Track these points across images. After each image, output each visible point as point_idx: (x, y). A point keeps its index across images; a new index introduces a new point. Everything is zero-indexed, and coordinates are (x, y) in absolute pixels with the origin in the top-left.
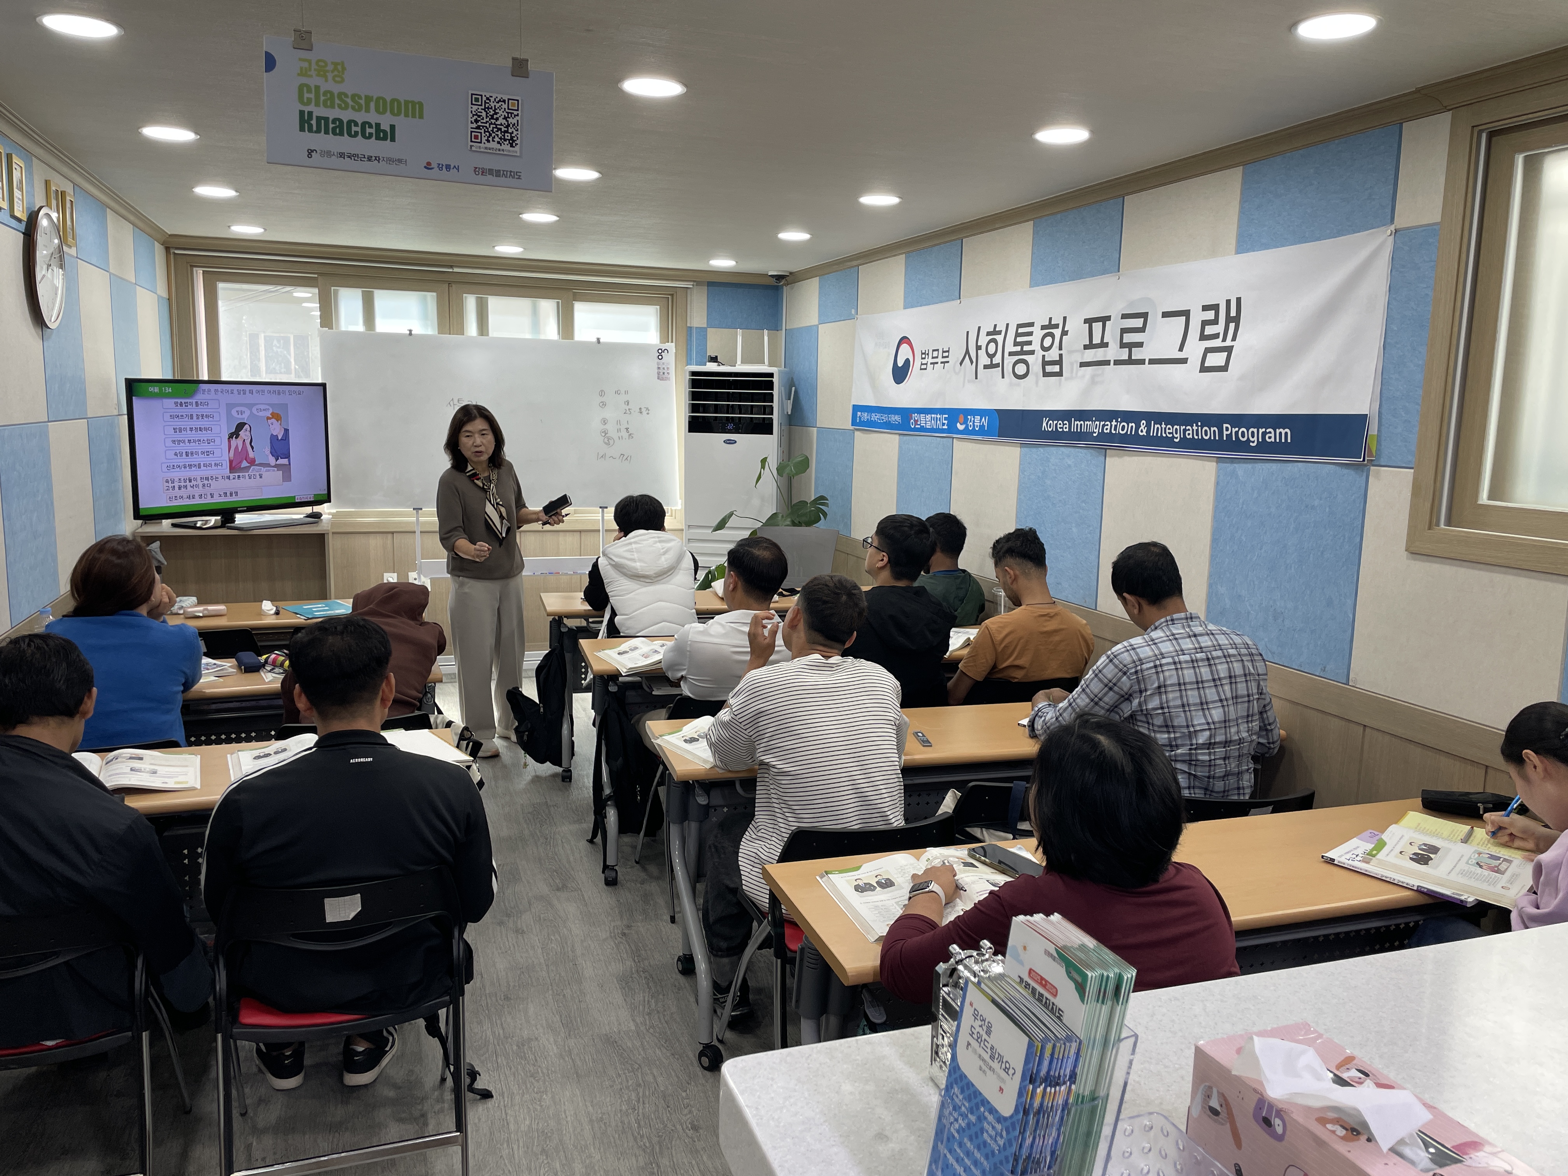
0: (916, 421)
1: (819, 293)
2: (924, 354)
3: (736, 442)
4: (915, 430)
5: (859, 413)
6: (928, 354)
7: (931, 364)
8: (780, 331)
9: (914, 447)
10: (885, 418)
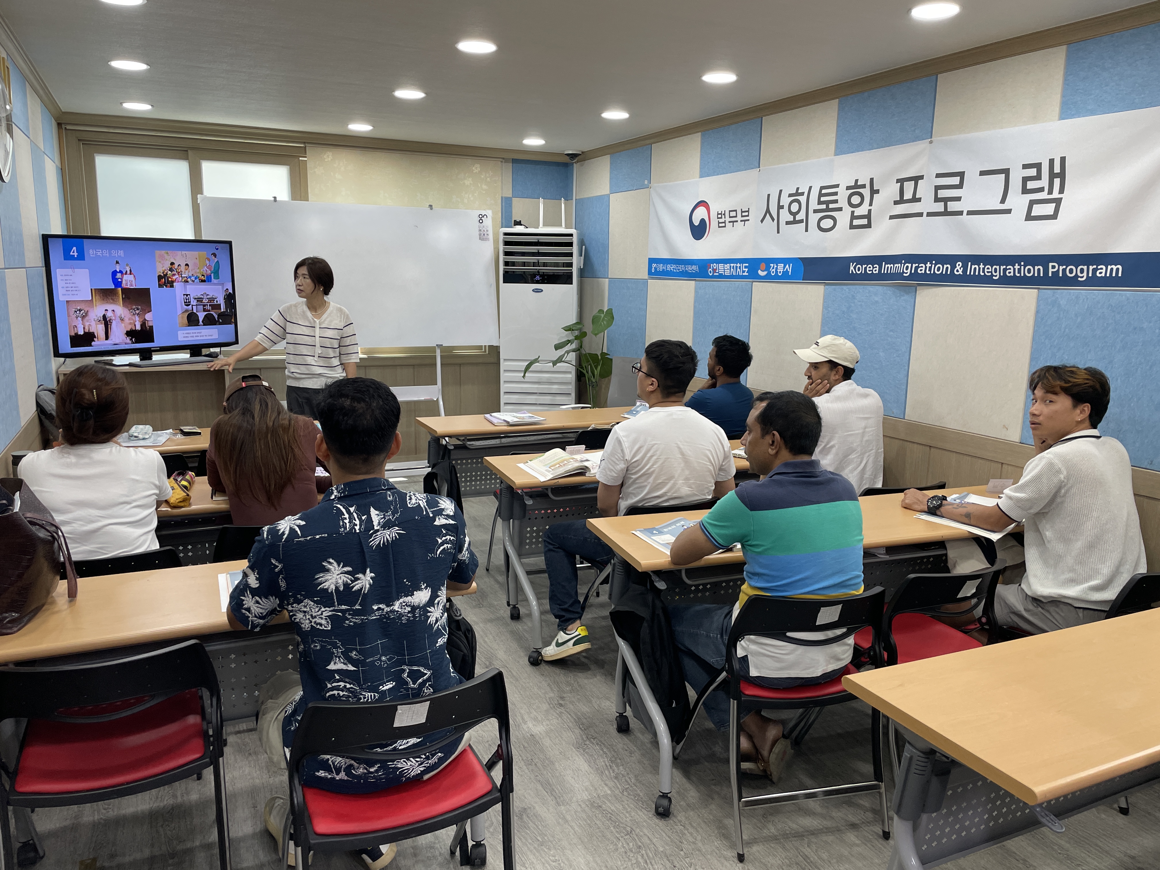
0: (714, 270)
1: (611, 168)
2: (720, 215)
3: (542, 291)
4: (713, 277)
5: (654, 265)
6: (724, 214)
7: (730, 222)
8: (571, 201)
9: (711, 291)
10: (681, 268)
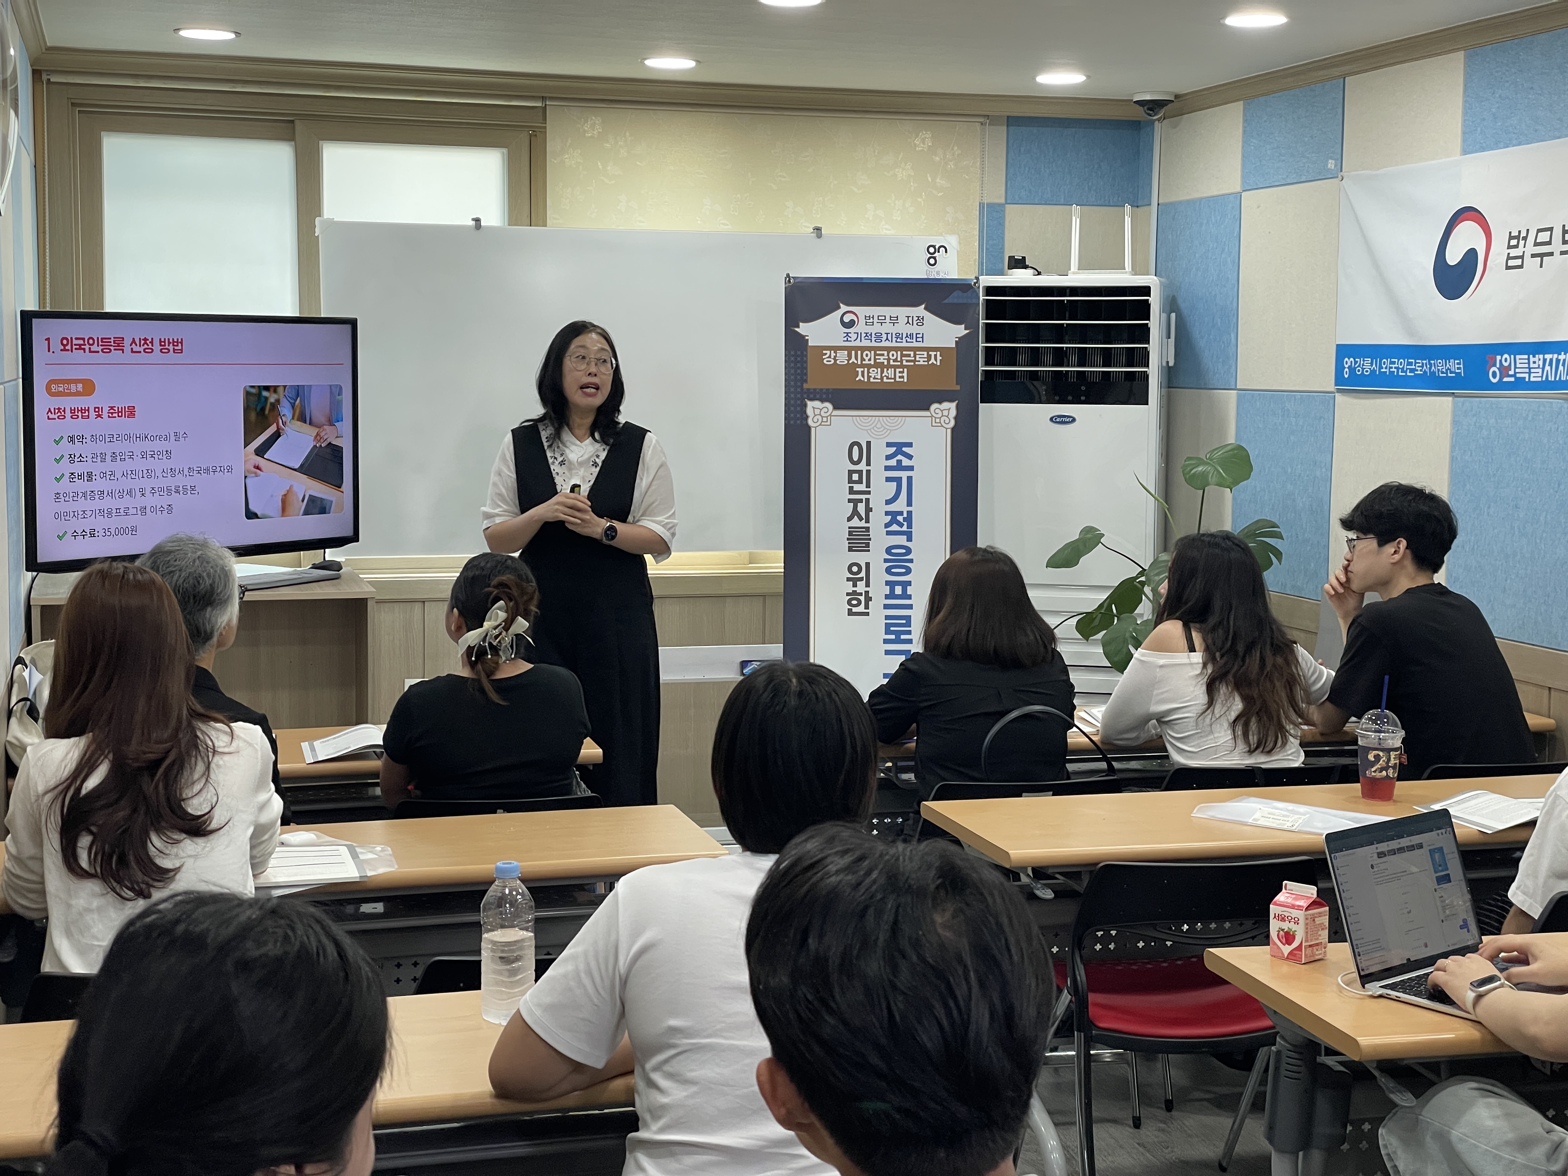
0: (1504, 371)
1: (1244, 132)
2: (1515, 239)
3: (1074, 420)
4: (1501, 386)
5: (1348, 362)
6: (1525, 239)
7: (1533, 256)
8: (1146, 208)
9: (1492, 421)
10: (1420, 367)
